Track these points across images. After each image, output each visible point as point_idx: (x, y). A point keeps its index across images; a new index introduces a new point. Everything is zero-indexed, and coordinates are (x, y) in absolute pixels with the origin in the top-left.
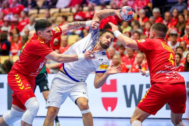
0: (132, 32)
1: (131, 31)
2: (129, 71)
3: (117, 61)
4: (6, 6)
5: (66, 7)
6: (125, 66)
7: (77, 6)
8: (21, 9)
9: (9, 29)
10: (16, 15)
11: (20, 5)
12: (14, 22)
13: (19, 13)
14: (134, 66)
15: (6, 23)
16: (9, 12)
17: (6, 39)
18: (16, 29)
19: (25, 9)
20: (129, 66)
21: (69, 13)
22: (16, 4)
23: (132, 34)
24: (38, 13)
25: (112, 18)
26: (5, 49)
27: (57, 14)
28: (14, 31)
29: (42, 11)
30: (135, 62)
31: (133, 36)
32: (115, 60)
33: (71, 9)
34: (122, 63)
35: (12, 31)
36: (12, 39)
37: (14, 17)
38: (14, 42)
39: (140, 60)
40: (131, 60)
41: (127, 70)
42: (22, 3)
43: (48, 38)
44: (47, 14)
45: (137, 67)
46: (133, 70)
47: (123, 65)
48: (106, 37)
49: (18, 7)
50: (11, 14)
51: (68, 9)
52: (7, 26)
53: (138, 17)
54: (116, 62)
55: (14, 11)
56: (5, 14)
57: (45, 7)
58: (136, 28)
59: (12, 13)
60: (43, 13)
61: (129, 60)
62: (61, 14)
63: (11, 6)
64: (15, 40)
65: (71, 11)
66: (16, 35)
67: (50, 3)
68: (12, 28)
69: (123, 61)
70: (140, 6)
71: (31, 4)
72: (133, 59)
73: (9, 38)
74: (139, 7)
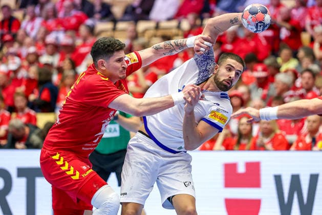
0: (299, 71)
1: (297, 68)
2: (293, 148)
3: (269, 127)
4: (51, 14)
5: (169, 19)
6: (284, 137)
7: (191, 17)
8: (80, 22)
9: (55, 60)
10: (70, 33)
11: (79, 13)
12: (66, 47)
13: (75, 28)
14: (302, 137)
15: (50, 48)
16: (56, 26)
17: (49, 81)
18: (70, 59)
19: (89, 22)
20: (292, 138)
21: (175, 31)
22: (70, 11)
23: (299, 75)
24: (114, 29)
25: (261, 42)
26: (48, 99)
27: (152, 32)
28: (66, 64)
29: (121, 25)
30: (305, 129)
31: (302, 77)
32: (265, 126)
33: (179, 23)
34: (278, 132)
35: (62, 64)
36: (62, 80)
37: (66, 36)
38: (65, 86)
39: (315, 125)
40: (295, 126)
41: (288, 146)
42: (82, 9)
43: (118, 73)
44: (130, 31)
45: (308, 140)
46: (301, 145)
47: (281, 134)
48: (227, 68)
49: (76, 17)
50: (61, 30)
51: (174, 23)
52: (52, 54)
53: (312, 40)
54: (266, 128)
55: (67, 24)
56: (48, 31)
57: (127, 17)
58: (306, 62)
59: (62, 28)
60: (123, 30)
61: (293, 125)
62: (160, 33)
63: (61, 15)
64: (68, 81)
65: (179, 27)
66: (69, 73)
67: (139, 11)
68: (62, 59)
69: (281, 128)
70: (317, 19)
71: (100, 12)
72: (300, 125)
73: (55, 78)
74: (315, 22)
